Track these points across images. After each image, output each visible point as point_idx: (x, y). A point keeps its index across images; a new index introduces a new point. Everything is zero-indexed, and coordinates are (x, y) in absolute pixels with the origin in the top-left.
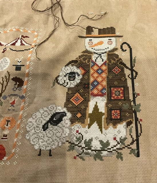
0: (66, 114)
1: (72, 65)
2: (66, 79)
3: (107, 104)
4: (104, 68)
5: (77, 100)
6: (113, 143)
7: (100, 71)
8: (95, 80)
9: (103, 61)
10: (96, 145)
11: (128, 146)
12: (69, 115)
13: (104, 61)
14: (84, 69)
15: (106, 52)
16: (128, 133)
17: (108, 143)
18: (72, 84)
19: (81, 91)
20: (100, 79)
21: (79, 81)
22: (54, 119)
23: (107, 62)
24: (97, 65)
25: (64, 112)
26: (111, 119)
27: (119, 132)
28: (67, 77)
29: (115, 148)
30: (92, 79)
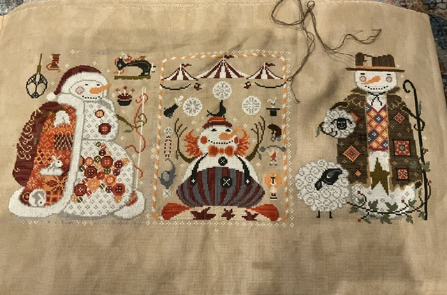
0: (341, 171)
1: (340, 109)
2: (334, 127)
3: (391, 161)
4: (384, 114)
5: (352, 154)
6: (401, 206)
7: (378, 119)
8: (374, 131)
9: (381, 105)
10: (382, 207)
11: (417, 209)
12: (346, 173)
13: (383, 105)
14: (357, 115)
15: (384, 92)
16: (418, 195)
17: (395, 206)
18: (344, 134)
19: (357, 143)
20: (379, 129)
21: (352, 131)
22: (328, 177)
23: (387, 106)
24: (374, 110)
25: (339, 169)
26: (398, 180)
27: (407, 194)
28: (335, 124)
29: (404, 211)
30: (369, 129)
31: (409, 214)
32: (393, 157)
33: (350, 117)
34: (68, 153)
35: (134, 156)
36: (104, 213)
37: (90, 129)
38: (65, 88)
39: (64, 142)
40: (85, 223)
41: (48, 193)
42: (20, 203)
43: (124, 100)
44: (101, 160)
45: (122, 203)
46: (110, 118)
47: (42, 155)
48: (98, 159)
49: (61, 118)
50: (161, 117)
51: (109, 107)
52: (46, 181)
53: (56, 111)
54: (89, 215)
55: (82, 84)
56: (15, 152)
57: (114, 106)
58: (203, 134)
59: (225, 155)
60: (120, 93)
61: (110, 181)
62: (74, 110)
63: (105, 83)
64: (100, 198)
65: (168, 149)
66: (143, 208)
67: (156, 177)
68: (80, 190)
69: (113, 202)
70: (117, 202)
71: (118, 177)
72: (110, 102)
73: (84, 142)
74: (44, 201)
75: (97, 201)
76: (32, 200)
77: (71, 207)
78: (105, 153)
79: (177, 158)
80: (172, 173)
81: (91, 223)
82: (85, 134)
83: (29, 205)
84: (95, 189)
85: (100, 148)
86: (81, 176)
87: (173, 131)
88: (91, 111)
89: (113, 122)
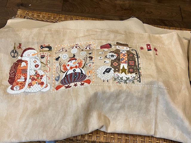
1: (112, 53)
2: (110, 57)
3: (128, 66)
5: (116, 64)
6: (131, 78)
7: (124, 55)
8: (123, 58)
10: (124, 78)
11: (136, 79)
14: (117, 54)
16: (136, 76)
17: (129, 78)
18: (113, 59)
19: (117, 61)
20: (124, 58)
21: (116, 58)
22: (107, 71)
24: (123, 53)
31: (133, 81)
32: (128, 65)
33: (115, 55)
34: (26, 74)
35: (46, 73)
36: (38, 91)
37: (32, 66)
38: (24, 55)
39: (24, 71)
40: (32, 94)
41: (20, 86)
42: (11, 90)
43: (42, 57)
44: (36, 75)
45: (43, 87)
46: (38, 63)
47: (18, 76)
48: (35, 75)
49: (23, 64)
50: (55, 61)
51: (38, 59)
52: (19, 83)
53: (21, 62)
54: (33, 92)
55: (29, 53)
56: (9, 75)
57: (40, 59)
58: (68, 64)
59: (75, 68)
60: (41, 55)
61: (39, 81)
62: (27, 61)
63: (37, 53)
64: (36, 87)
65: (57, 70)
66: (50, 88)
67: (54, 79)
68: (30, 85)
69: (40, 87)
70: (42, 87)
71: (41, 80)
72: (38, 58)
73: (31, 70)
74: (19, 89)
75: (35, 87)
76: (15, 89)
77: (27, 90)
78: (37, 73)
79: (60, 72)
80: (59, 77)
81: (34, 94)
82: (31, 68)
83: (14, 90)
84: (35, 84)
85: (35, 72)
86: (30, 81)
87: (59, 65)
88: (32, 61)
89: (40, 64)
